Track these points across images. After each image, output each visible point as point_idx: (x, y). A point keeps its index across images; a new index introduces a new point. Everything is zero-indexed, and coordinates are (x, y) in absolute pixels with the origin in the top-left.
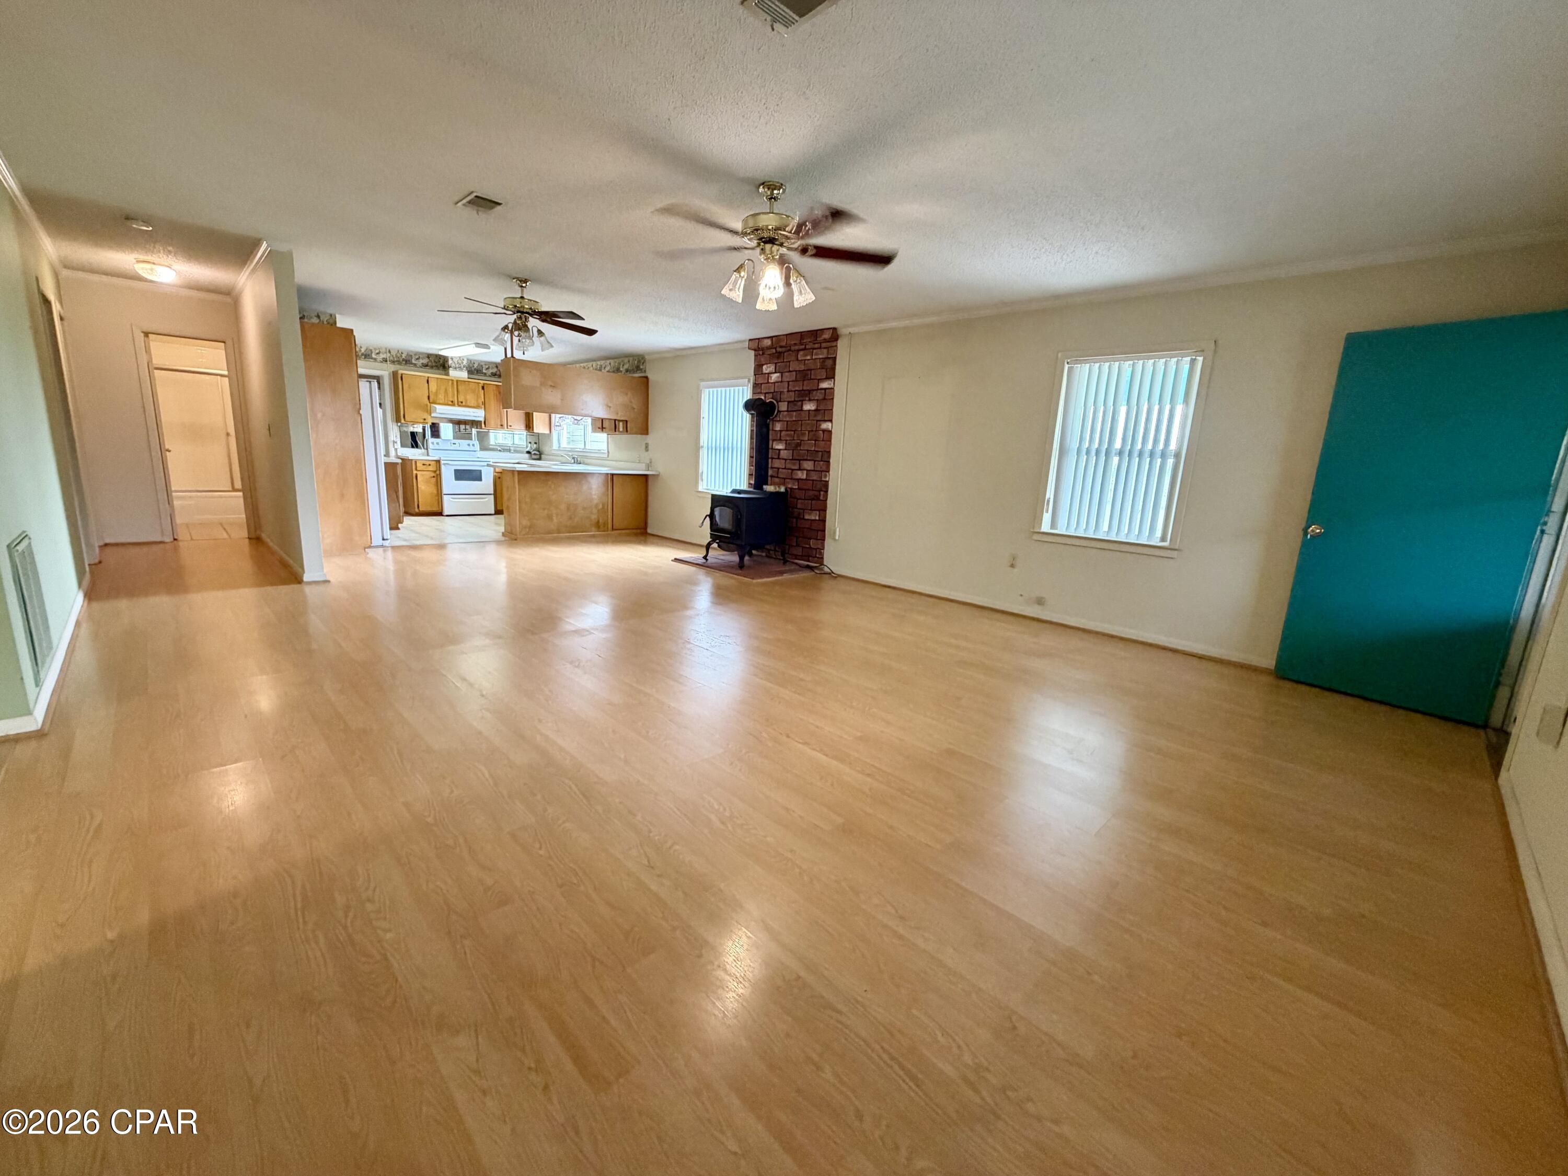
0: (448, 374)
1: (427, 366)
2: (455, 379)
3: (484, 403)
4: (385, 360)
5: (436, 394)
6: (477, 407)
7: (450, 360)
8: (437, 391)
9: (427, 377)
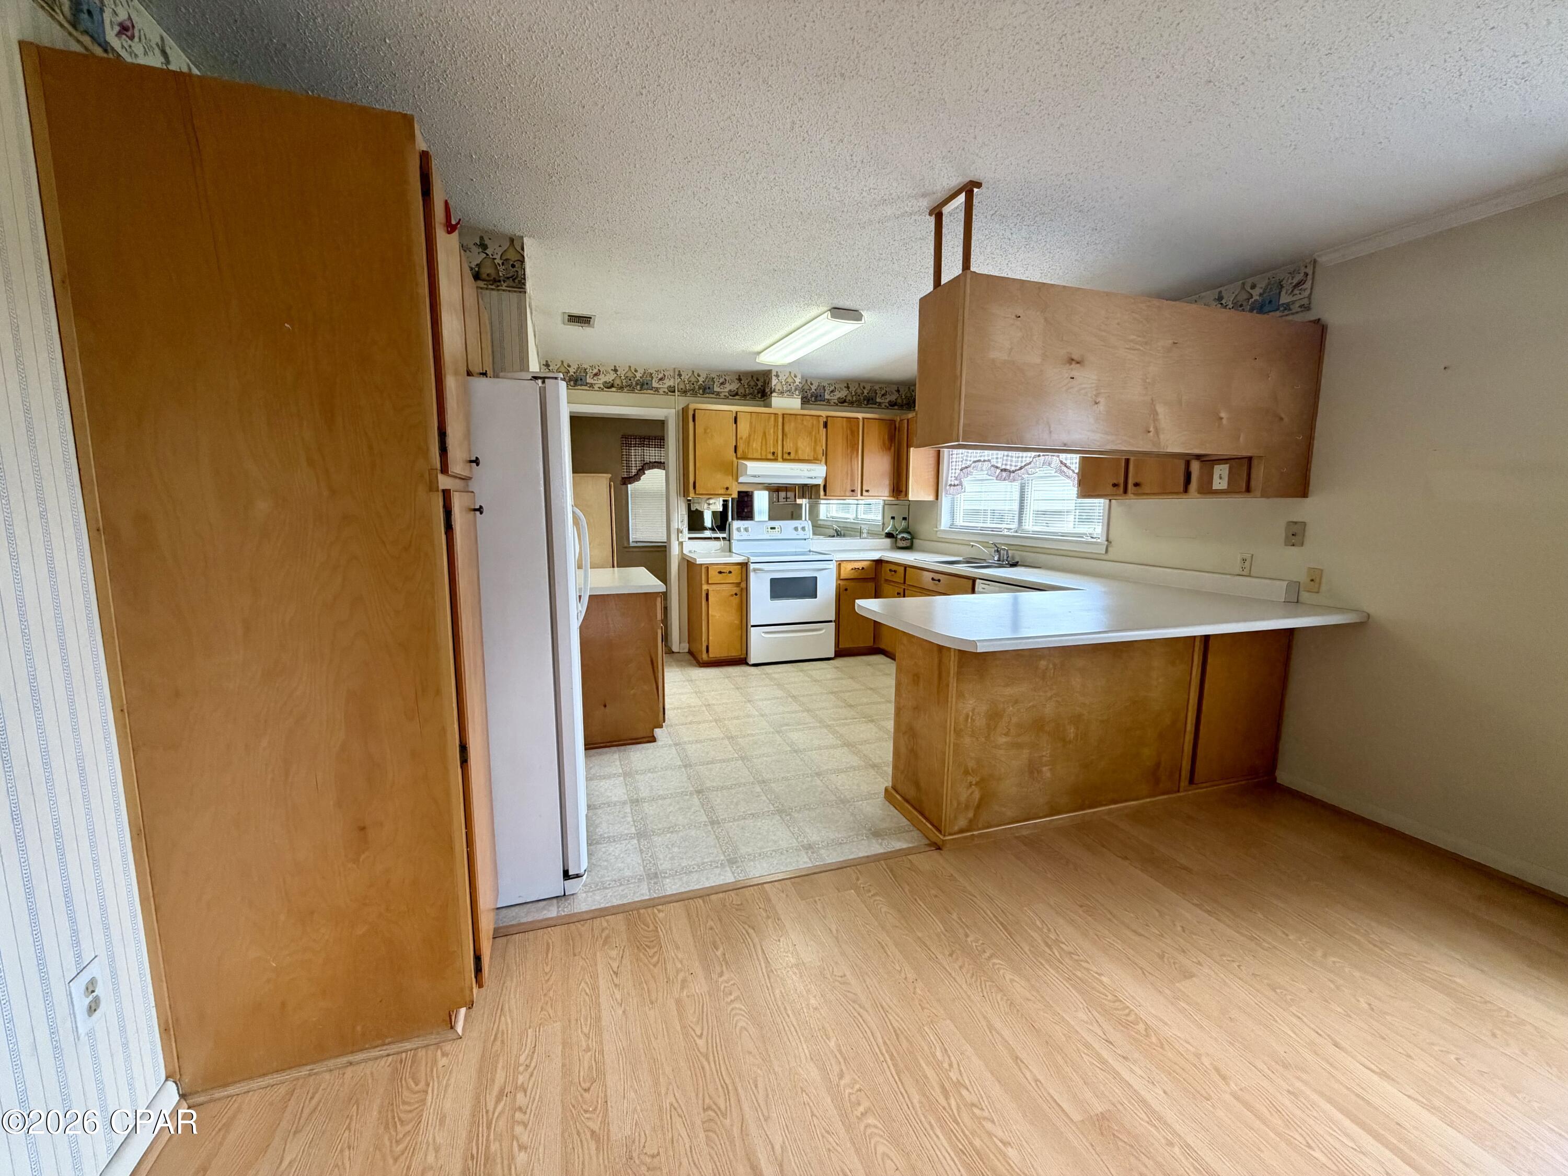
0: (769, 406)
1: (737, 394)
2: (780, 413)
3: (826, 454)
4: (672, 390)
5: (748, 442)
6: (814, 460)
7: (774, 378)
8: (750, 436)
9: (737, 412)
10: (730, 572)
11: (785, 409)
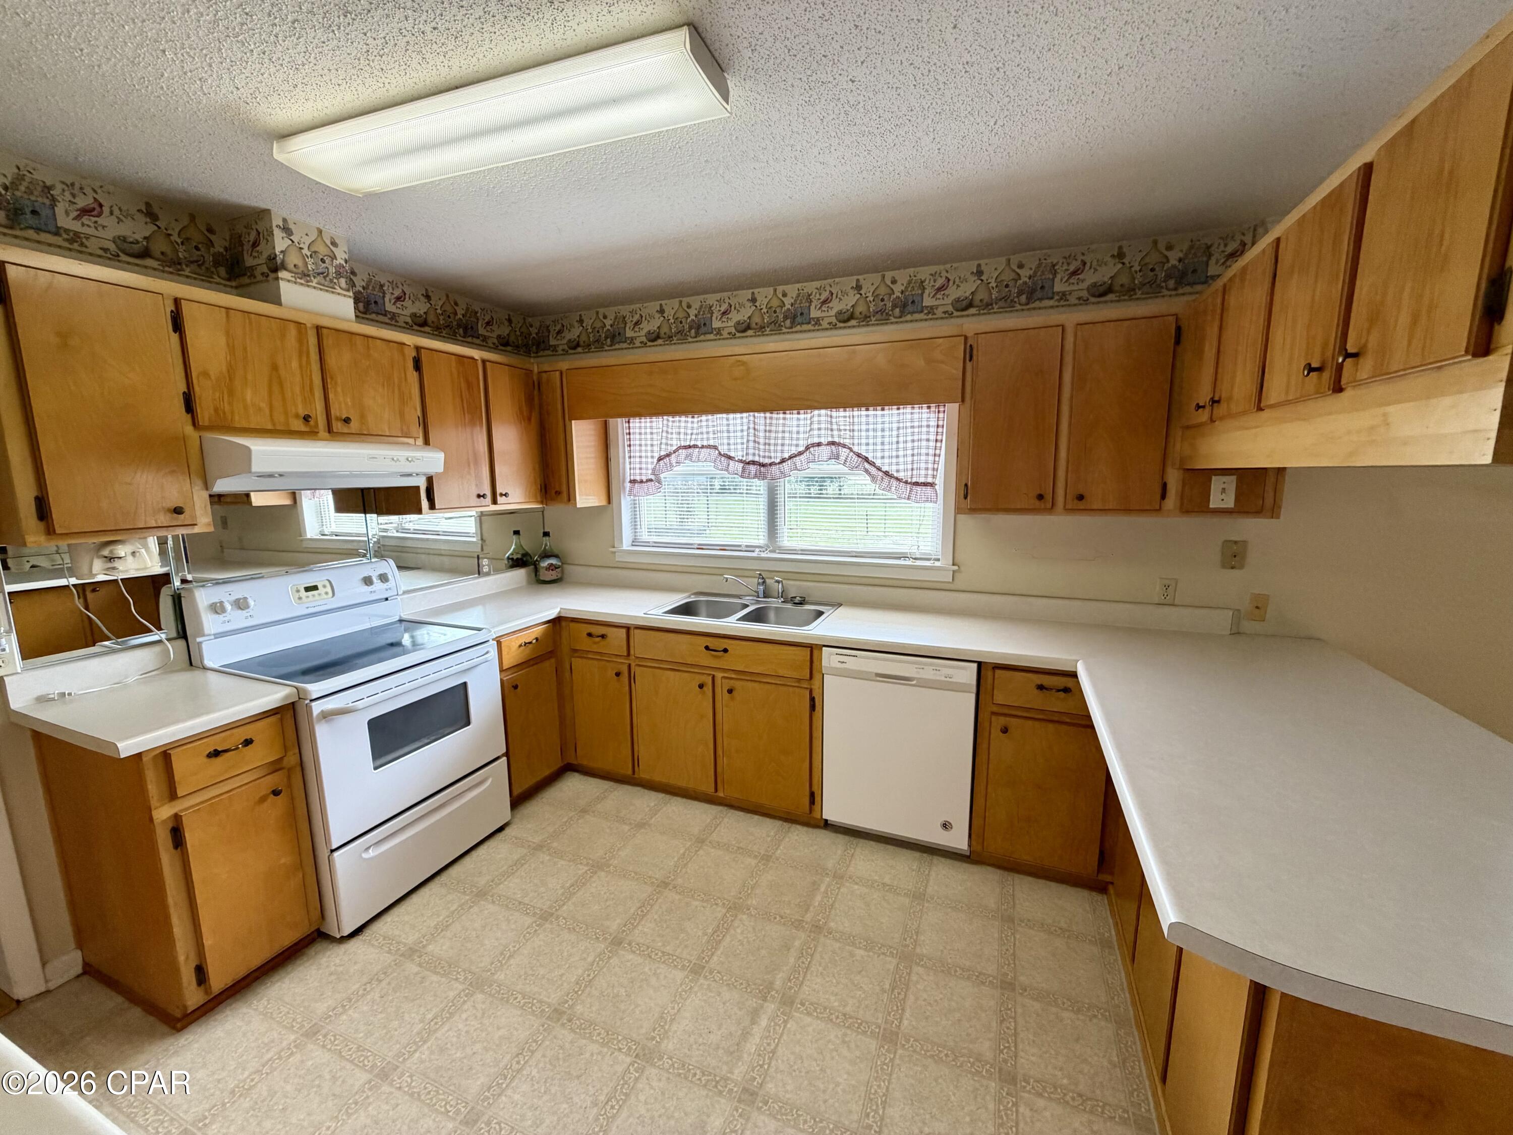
0: (276, 300)
2: (306, 322)
3: (424, 424)
5: (226, 386)
7: (278, 234)
8: (231, 369)
9: (177, 301)
10: (248, 742)
11: (322, 315)
